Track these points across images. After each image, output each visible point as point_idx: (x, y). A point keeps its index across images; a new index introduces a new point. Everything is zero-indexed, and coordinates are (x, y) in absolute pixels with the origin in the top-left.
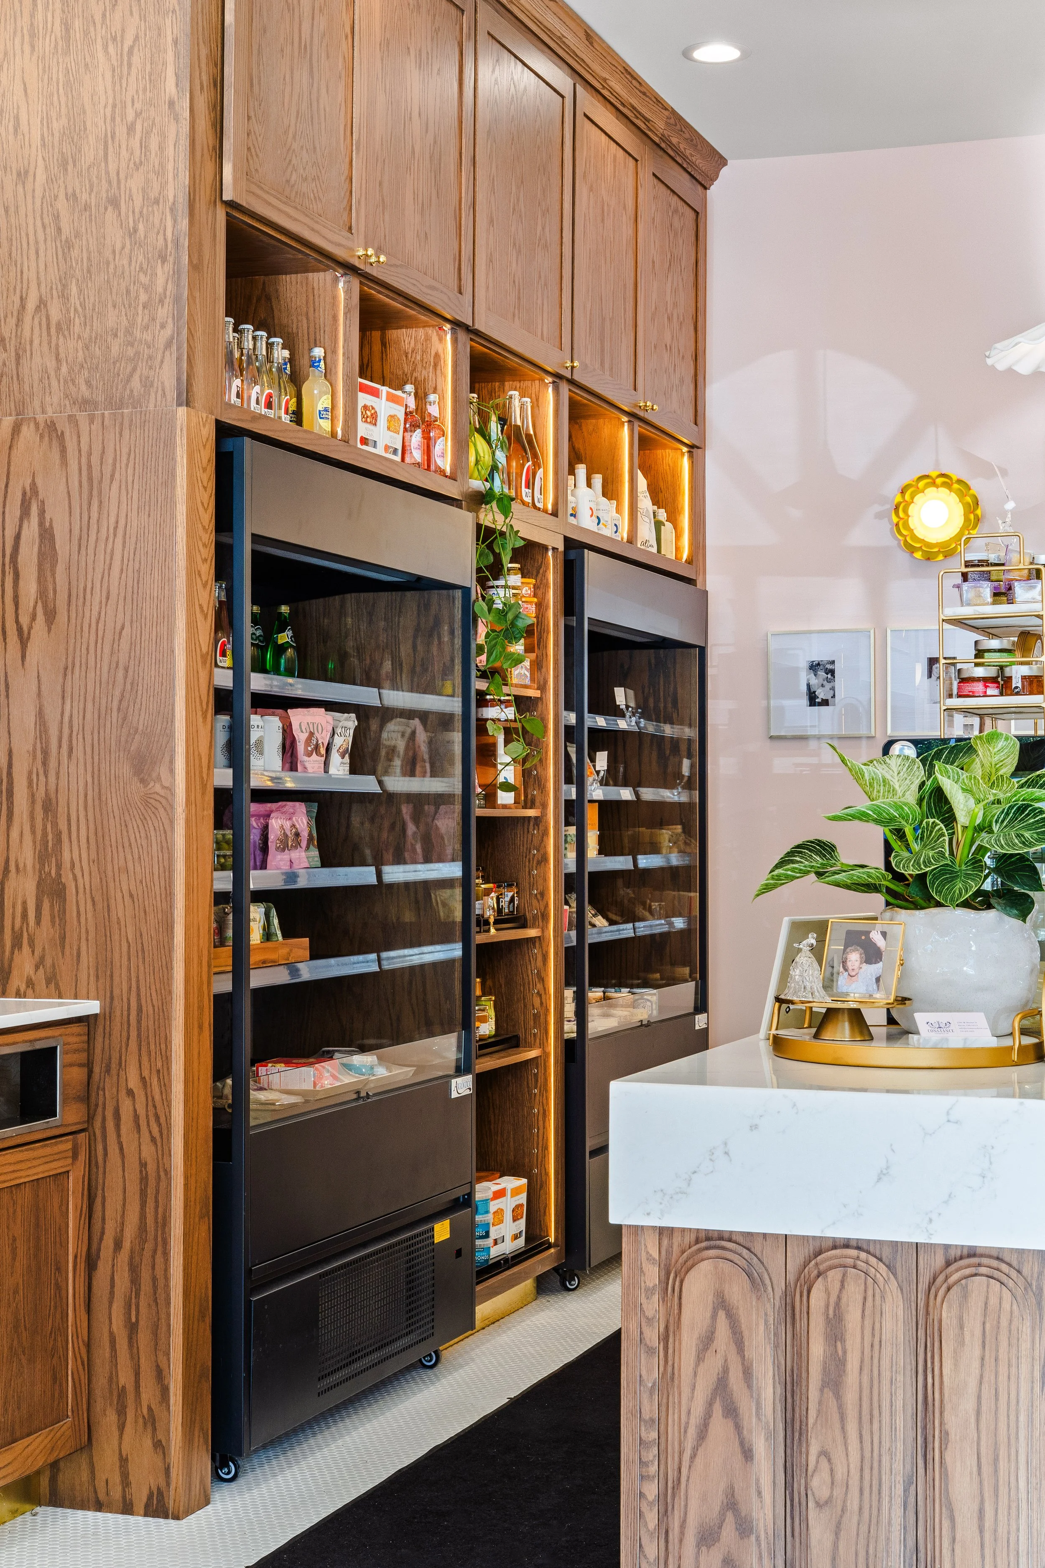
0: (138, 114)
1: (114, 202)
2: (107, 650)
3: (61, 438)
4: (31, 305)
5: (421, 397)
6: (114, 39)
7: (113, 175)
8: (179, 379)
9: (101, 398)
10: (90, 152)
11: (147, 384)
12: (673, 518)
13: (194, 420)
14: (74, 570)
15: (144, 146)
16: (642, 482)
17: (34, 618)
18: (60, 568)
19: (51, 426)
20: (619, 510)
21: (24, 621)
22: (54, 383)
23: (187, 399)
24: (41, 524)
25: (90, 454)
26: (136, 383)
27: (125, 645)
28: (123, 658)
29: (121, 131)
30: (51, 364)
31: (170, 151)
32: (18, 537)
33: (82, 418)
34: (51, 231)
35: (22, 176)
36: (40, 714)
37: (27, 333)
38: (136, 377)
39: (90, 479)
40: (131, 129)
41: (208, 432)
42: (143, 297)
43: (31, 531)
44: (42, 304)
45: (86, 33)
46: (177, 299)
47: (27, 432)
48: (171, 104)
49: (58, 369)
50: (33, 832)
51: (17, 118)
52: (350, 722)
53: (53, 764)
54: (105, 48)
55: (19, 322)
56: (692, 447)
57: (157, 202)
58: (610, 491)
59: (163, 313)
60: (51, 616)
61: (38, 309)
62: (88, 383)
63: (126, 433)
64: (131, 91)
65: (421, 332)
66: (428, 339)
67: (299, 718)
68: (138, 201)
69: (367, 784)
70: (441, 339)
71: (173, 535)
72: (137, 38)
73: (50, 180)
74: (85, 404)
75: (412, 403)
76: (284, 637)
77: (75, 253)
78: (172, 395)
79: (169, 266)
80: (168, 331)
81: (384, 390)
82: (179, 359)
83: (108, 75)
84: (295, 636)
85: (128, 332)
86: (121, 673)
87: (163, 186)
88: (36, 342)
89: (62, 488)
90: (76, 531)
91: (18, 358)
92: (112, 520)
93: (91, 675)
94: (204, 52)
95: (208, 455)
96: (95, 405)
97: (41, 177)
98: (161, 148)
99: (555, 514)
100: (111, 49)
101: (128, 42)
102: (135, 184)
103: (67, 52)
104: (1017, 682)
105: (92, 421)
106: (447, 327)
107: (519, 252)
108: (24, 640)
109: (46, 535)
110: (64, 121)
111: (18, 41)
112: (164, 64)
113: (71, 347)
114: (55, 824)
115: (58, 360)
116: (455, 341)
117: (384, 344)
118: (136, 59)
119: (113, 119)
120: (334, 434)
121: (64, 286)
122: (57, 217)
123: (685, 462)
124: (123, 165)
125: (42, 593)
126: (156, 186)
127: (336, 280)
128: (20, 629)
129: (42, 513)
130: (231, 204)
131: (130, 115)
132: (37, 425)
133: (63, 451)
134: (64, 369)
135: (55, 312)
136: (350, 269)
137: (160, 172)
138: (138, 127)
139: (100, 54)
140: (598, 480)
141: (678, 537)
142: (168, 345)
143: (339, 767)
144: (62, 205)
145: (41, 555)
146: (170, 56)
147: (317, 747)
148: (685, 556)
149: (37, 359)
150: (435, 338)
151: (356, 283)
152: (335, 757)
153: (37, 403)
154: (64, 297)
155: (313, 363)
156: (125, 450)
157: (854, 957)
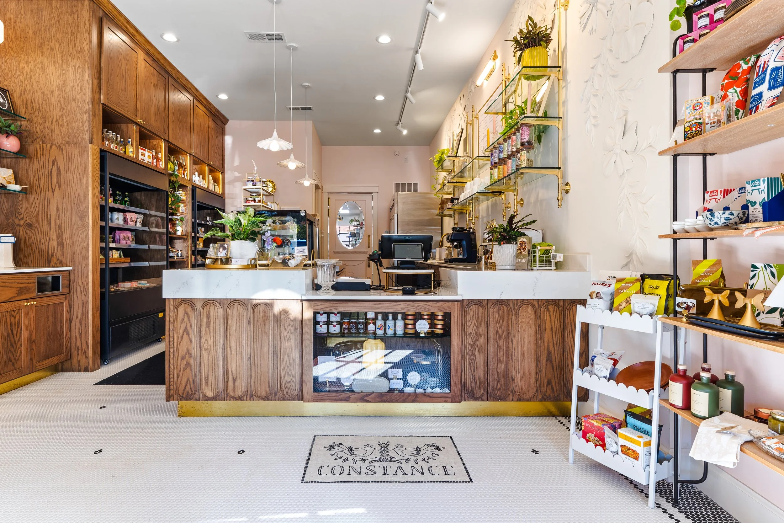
0: (80, 82)
1: (74, 100)
2: (73, 194)
3: (62, 149)
4: (55, 120)
5: (156, 153)
6: (74, 66)
7: (74, 94)
8: (90, 138)
9: (71, 141)
10: (68, 89)
11: (82, 139)
12: (218, 185)
13: (94, 147)
14: (65, 177)
15: (81, 89)
16: (211, 178)
17: (56, 187)
18: (62, 177)
19: (60, 146)
20: (205, 182)
21: (53, 187)
22: (60, 137)
23: (91, 142)
24: (57, 167)
25: (69, 153)
26: (79, 138)
27: (77, 193)
28: (77, 196)
29: (76, 85)
30: (59, 133)
31: (87, 91)
32: (52, 170)
33: (67, 145)
34: (59, 105)
35: (52, 92)
36: (57, 207)
37: (53, 126)
38: (80, 137)
39: (69, 158)
40: (78, 85)
41: (98, 150)
42: (81, 120)
43: (55, 168)
44: (57, 120)
45: (67, 64)
46: (89, 121)
47: (54, 147)
48: (87, 81)
49: (61, 134)
50: (56, 232)
51: (51, 80)
52: (142, 216)
53: (61, 217)
54: (72, 67)
55: (52, 124)
56: (222, 172)
57: (84, 101)
58: (203, 178)
59: (86, 124)
60: (60, 186)
61: (56, 121)
62: (68, 138)
63: (77, 149)
64: (78, 77)
65: (157, 141)
66: (159, 142)
67: (129, 215)
68: (80, 100)
69: (146, 229)
70: (162, 143)
71: (88, 170)
72: (79, 66)
73: (59, 94)
74: (68, 142)
75: (154, 154)
76: (127, 199)
77: (65, 110)
78: (88, 141)
79: (87, 115)
80: (87, 128)
81: (147, 150)
82: (90, 134)
83: (73, 73)
84: (129, 199)
85: (78, 127)
86: (76, 199)
87: (86, 97)
88: (56, 128)
89: (63, 160)
90: (66, 169)
91: (51, 131)
92: (74, 167)
93: (69, 199)
94: (96, 71)
95: (98, 155)
96: (70, 142)
97: (57, 93)
98: (85, 90)
99: (190, 180)
100: (73, 67)
101: (77, 66)
102: (79, 96)
103: (63, 67)
104: (257, 201)
105: (69, 145)
106: (163, 140)
107: (180, 128)
108: (53, 191)
109: (58, 169)
110: (62, 81)
111: (51, 63)
112: (86, 72)
113: (64, 130)
114: (61, 230)
115: (61, 132)
116: (164, 143)
117: (149, 143)
118: (79, 70)
119: (74, 82)
120: (133, 156)
121: (62, 117)
122: (60, 102)
123: (221, 176)
124: (76, 92)
125: (58, 182)
126: (84, 98)
127: (134, 126)
128: (52, 189)
129: (57, 164)
130: (103, 104)
131: (78, 82)
132: (56, 146)
133: (62, 151)
134: (63, 134)
135: (60, 123)
136: (137, 124)
137: (85, 95)
138: (80, 85)
139: (71, 68)
140: (201, 176)
141: (219, 189)
142: (87, 131)
143: (139, 225)
144: (61, 99)
145: (57, 174)
146: (87, 71)
147: (133, 220)
148: (221, 193)
149: (56, 132)
150: (160, 142)
151: (138, 127)
152: (138, 223)
153: (56, 141)
154: (62, 119)
155: (129, 142)
156: (77, 152)
157: (221, 249)
